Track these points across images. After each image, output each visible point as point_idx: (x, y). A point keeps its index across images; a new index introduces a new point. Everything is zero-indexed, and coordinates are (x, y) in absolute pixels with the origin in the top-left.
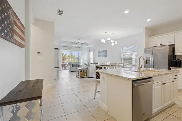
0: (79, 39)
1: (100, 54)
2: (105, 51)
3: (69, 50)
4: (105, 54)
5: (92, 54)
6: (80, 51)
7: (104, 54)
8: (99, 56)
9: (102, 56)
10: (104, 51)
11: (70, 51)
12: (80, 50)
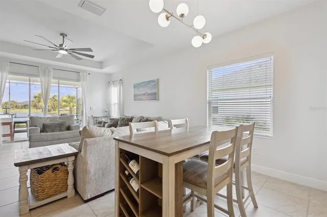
0: (63, 35)
1: (138, 92)
2: (156, 83)
3: (37, 76)
4: (154, 91)
5: (115, 92)
6: (79, 83)
7: (149, 92)
8: (136, 98)
9: (143, 97)
10: (150, 82)
11: (38, 79)
12: (78, 80)
